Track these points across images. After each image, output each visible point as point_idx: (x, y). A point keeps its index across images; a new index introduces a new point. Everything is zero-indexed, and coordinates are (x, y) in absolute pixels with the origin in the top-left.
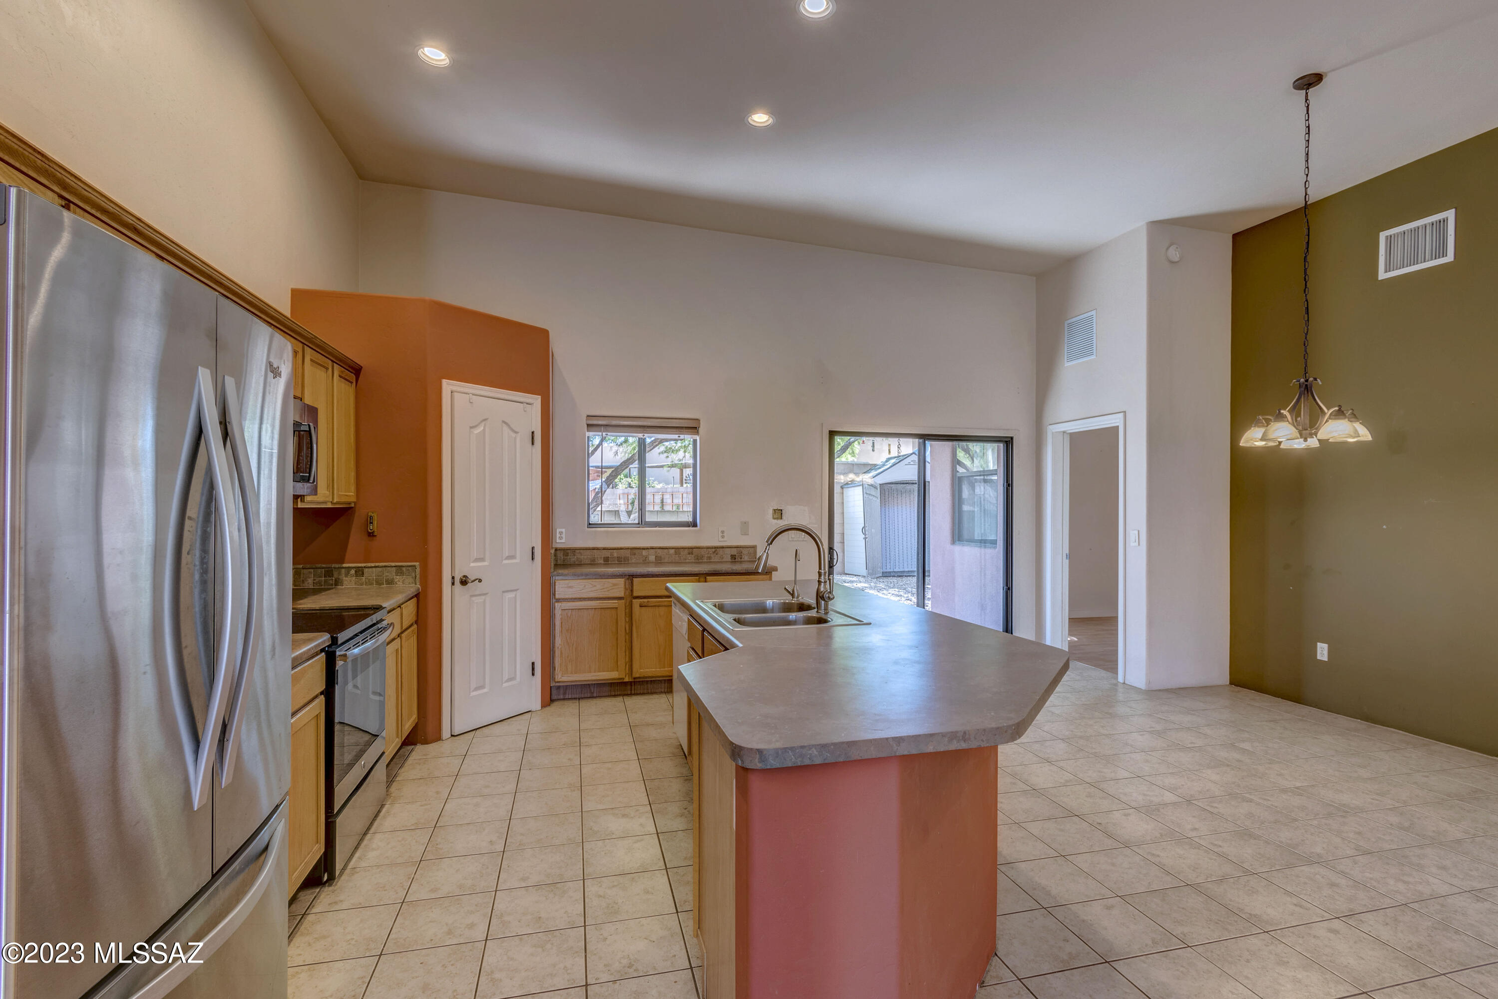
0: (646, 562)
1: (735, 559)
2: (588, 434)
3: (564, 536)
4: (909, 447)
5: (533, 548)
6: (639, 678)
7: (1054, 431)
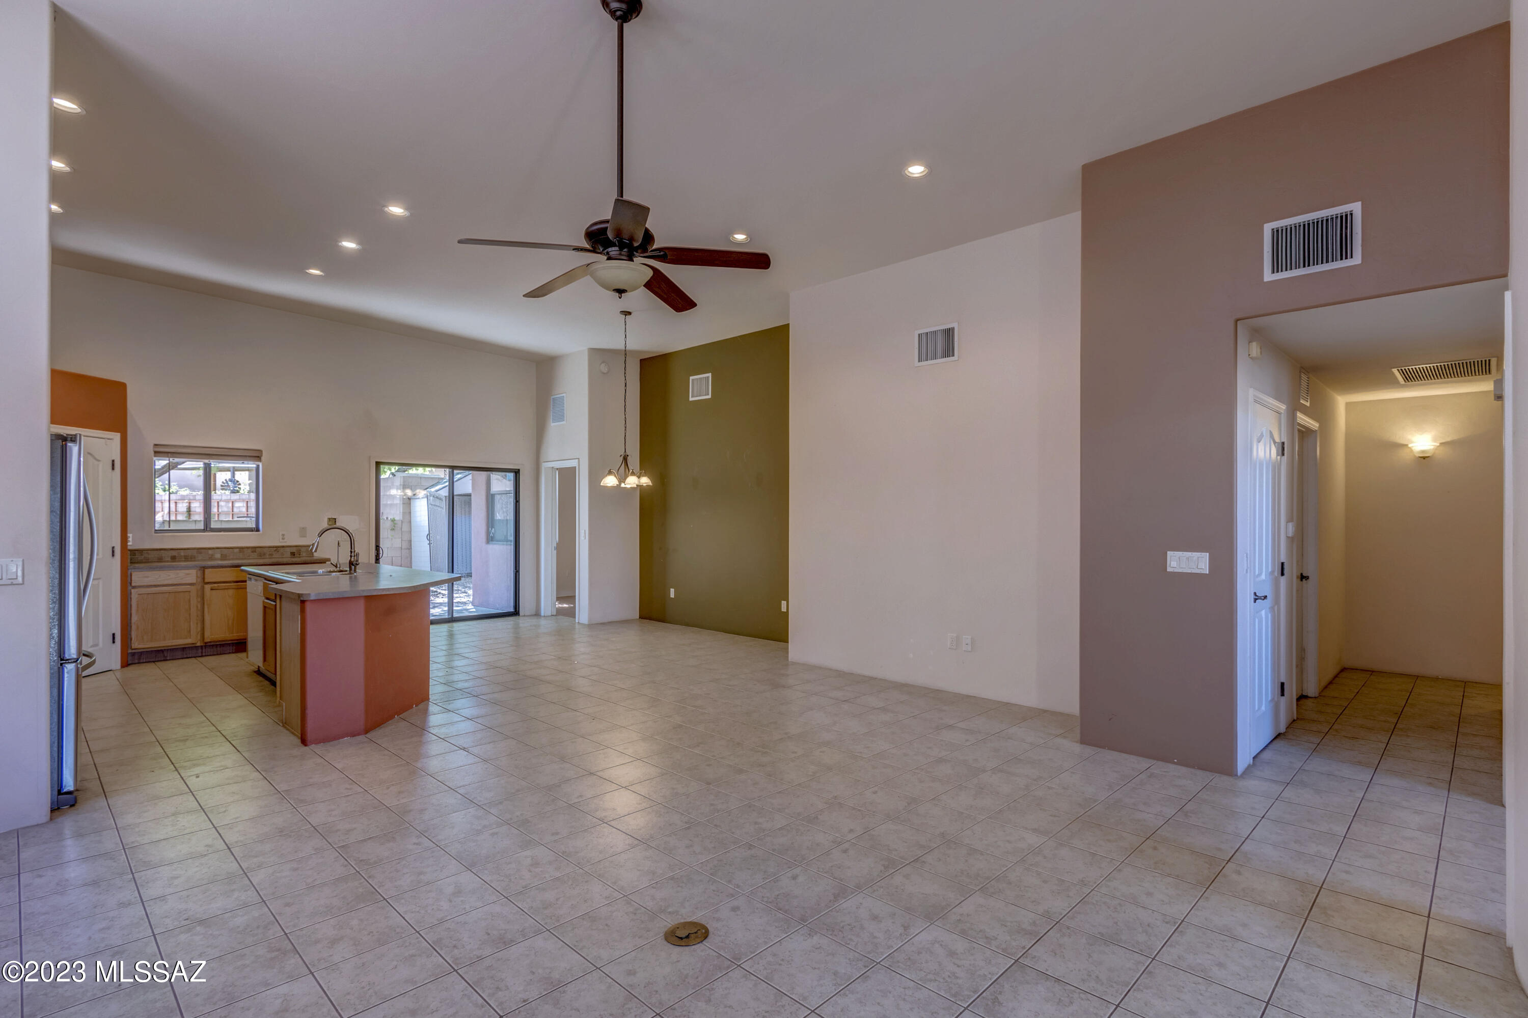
0: (212, 558)
1: (294, 555)
2: (156, 456)
3: (136, 540)
4: (442, 473)
5: (115, 548)
6: (210, 642)
7: (546, 466)
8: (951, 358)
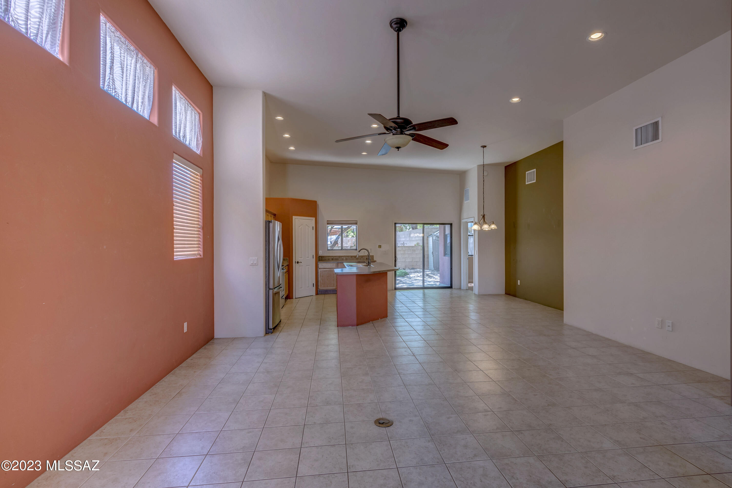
0: (343, 260)
2: (327, 225)
3: (321, 253)
5: (313, 255)
7: (463, 221)
8: (657, 141)
